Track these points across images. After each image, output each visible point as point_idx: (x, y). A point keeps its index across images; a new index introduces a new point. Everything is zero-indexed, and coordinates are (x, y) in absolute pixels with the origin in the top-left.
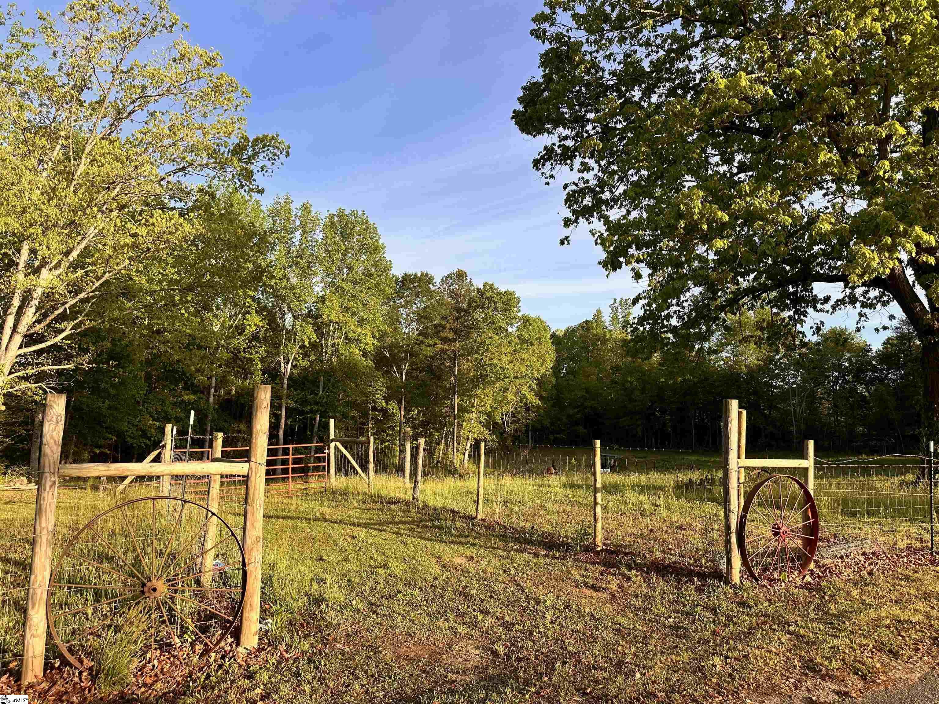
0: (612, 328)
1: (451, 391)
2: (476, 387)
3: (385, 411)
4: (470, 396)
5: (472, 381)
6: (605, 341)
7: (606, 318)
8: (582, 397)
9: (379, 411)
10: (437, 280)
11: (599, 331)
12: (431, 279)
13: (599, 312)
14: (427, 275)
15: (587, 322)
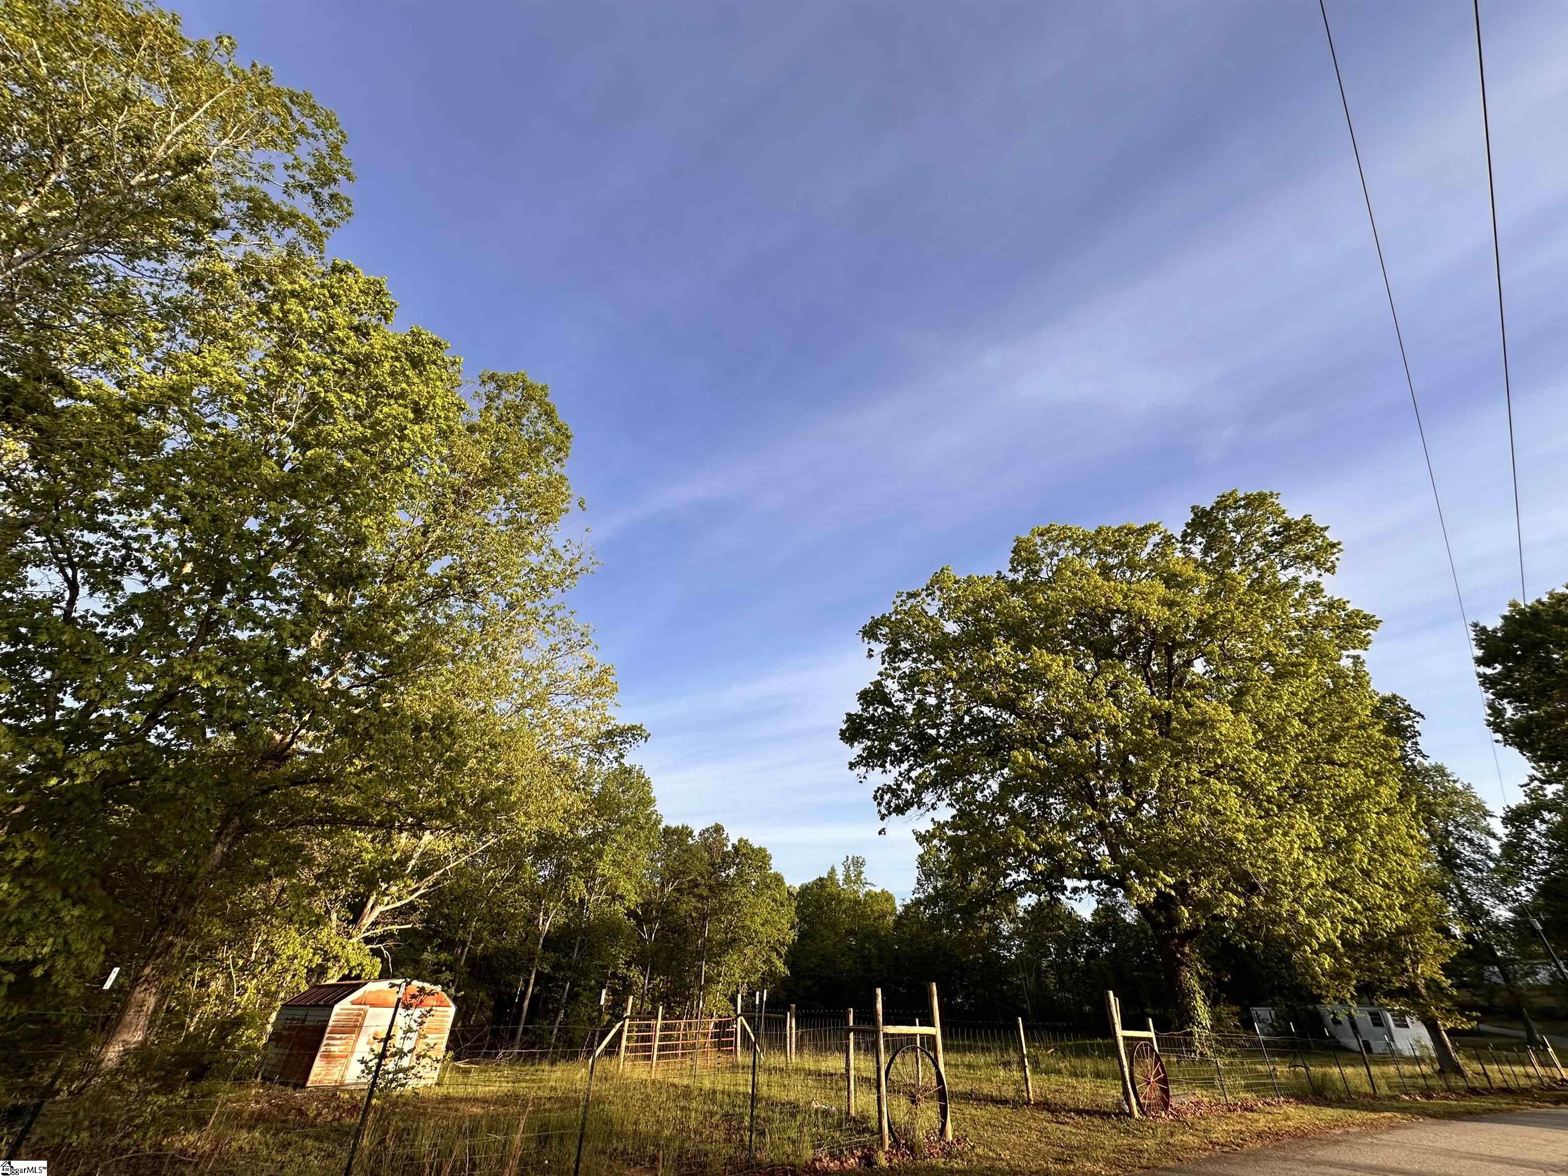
0: (845, 887)
1: (699, 955)
2: (725, 952)
3: (624, 978)
4: (718, 964)
5: (720, 944)
6: (840, 902)
7: (840, 876)
8: (819, 965)
9: (619, 979)
10: (696, 833)
11: (834, 890)
12: (691, 832)
13: (833, 870)
14: (687, 828)
15: (821, 879)
